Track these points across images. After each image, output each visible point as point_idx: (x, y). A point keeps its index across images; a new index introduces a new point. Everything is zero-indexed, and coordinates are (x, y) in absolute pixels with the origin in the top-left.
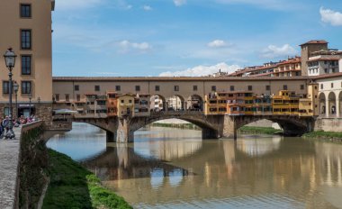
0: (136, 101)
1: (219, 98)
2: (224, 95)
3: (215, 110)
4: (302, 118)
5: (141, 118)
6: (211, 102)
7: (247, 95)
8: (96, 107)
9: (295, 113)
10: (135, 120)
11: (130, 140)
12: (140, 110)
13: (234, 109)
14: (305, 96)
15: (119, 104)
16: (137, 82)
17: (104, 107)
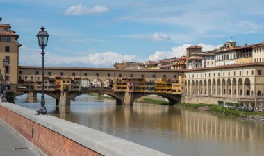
0: (72, 82)
1: (122, 81)
2: (126, 80)
3: (119, 88)
4: (174, 95)
5: (75, 92)
6: (118, 84)
7: (140, 80)
8: (48, 84)
9: (169, 92)
10: (71, 93)
11: (68, 104)
12: (74, 87)
13: (131, 88)
14: (177, 82)
15: (62, 83)
16: (74, 71)
17: (53, 85)
